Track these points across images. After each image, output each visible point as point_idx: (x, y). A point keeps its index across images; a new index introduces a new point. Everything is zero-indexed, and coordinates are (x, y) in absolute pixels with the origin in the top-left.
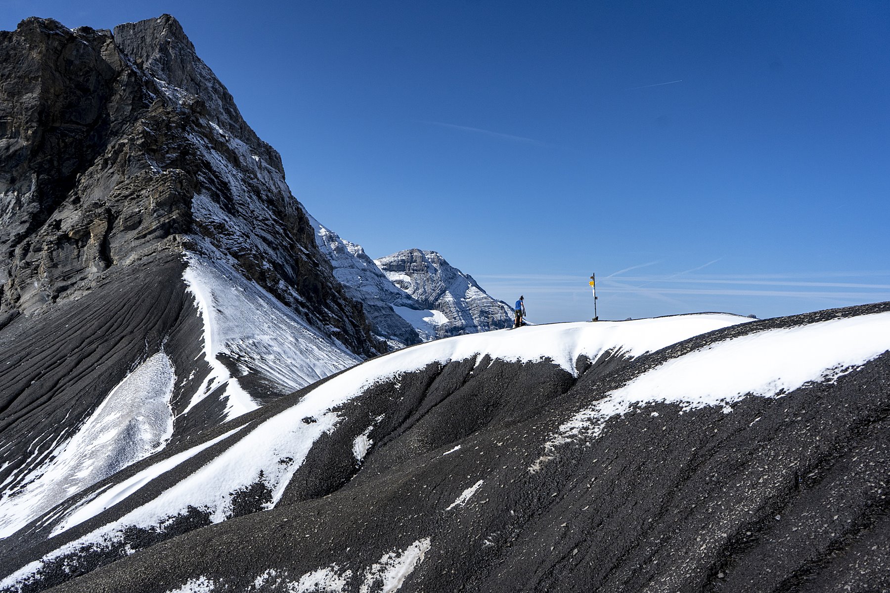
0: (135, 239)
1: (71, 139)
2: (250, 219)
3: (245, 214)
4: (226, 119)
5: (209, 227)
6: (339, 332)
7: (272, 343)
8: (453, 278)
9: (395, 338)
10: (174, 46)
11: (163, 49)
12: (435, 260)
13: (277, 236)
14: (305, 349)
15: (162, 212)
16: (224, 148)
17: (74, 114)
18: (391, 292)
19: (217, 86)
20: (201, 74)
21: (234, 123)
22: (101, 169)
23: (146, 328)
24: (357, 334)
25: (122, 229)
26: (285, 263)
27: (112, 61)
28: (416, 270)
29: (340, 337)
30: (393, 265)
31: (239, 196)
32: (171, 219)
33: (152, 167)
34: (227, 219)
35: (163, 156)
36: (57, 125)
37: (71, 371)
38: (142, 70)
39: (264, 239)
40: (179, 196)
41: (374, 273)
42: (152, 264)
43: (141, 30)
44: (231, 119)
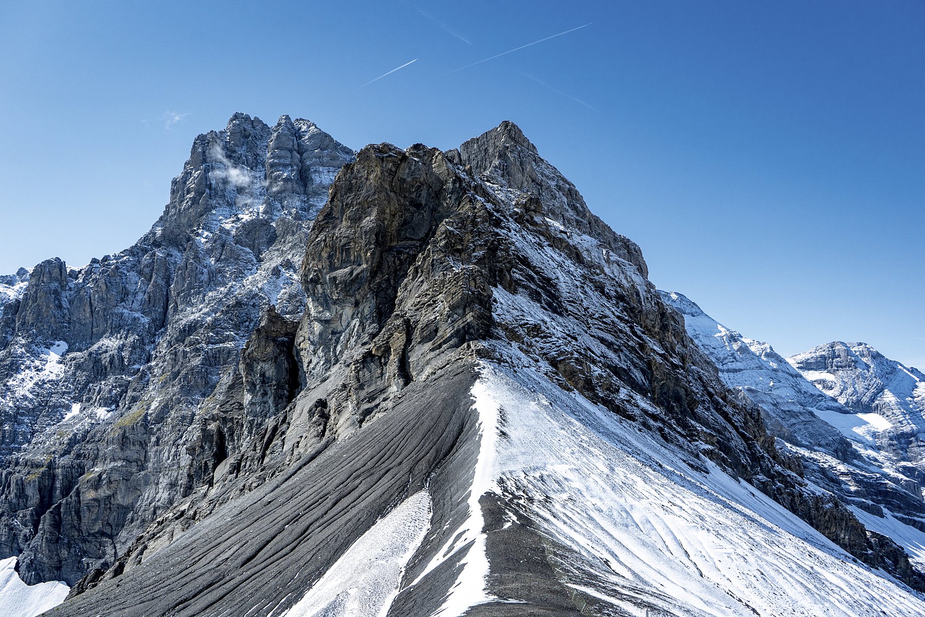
0: (430, 350)
1: (405, 256)
2: (585, 318)
3: (576, 312)
4: (572, 216)
5: (517, 330)
6: (712, 451)
7: (570, 475)
8: (891, 374)
9: (820, 449)
10: (513, 150)
11: (502, 156)
12: (865, 353)
13: (621, 335)
14: (621, 483)
15: (455, 316)
16: (564, 245)
17: (408, 230)
18: (812, 394)
19: (561, 183)
20: (542, 174)
21: (581, 219)
22: (412, 279)
23: (416, 458)
24: (750, 449)
25: (419, 340)
26: (632, 368)
27: (441, 171)
28: (841, 367)
29: (714, 457)
30: (810, 363)
31: (569, 293)
32: (466, 323)
33: (454, 269)
34: (547, 319)
35: (470, 255)
36: (394, 244)
37: (326, 513)
38: (471, 175)
39: (603, 340)
40: (472, 296)
41: (787, 373)
42: (442, 378)
43: (484, 142)
44: (578, 215)
